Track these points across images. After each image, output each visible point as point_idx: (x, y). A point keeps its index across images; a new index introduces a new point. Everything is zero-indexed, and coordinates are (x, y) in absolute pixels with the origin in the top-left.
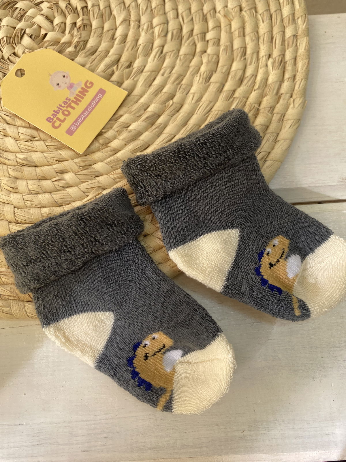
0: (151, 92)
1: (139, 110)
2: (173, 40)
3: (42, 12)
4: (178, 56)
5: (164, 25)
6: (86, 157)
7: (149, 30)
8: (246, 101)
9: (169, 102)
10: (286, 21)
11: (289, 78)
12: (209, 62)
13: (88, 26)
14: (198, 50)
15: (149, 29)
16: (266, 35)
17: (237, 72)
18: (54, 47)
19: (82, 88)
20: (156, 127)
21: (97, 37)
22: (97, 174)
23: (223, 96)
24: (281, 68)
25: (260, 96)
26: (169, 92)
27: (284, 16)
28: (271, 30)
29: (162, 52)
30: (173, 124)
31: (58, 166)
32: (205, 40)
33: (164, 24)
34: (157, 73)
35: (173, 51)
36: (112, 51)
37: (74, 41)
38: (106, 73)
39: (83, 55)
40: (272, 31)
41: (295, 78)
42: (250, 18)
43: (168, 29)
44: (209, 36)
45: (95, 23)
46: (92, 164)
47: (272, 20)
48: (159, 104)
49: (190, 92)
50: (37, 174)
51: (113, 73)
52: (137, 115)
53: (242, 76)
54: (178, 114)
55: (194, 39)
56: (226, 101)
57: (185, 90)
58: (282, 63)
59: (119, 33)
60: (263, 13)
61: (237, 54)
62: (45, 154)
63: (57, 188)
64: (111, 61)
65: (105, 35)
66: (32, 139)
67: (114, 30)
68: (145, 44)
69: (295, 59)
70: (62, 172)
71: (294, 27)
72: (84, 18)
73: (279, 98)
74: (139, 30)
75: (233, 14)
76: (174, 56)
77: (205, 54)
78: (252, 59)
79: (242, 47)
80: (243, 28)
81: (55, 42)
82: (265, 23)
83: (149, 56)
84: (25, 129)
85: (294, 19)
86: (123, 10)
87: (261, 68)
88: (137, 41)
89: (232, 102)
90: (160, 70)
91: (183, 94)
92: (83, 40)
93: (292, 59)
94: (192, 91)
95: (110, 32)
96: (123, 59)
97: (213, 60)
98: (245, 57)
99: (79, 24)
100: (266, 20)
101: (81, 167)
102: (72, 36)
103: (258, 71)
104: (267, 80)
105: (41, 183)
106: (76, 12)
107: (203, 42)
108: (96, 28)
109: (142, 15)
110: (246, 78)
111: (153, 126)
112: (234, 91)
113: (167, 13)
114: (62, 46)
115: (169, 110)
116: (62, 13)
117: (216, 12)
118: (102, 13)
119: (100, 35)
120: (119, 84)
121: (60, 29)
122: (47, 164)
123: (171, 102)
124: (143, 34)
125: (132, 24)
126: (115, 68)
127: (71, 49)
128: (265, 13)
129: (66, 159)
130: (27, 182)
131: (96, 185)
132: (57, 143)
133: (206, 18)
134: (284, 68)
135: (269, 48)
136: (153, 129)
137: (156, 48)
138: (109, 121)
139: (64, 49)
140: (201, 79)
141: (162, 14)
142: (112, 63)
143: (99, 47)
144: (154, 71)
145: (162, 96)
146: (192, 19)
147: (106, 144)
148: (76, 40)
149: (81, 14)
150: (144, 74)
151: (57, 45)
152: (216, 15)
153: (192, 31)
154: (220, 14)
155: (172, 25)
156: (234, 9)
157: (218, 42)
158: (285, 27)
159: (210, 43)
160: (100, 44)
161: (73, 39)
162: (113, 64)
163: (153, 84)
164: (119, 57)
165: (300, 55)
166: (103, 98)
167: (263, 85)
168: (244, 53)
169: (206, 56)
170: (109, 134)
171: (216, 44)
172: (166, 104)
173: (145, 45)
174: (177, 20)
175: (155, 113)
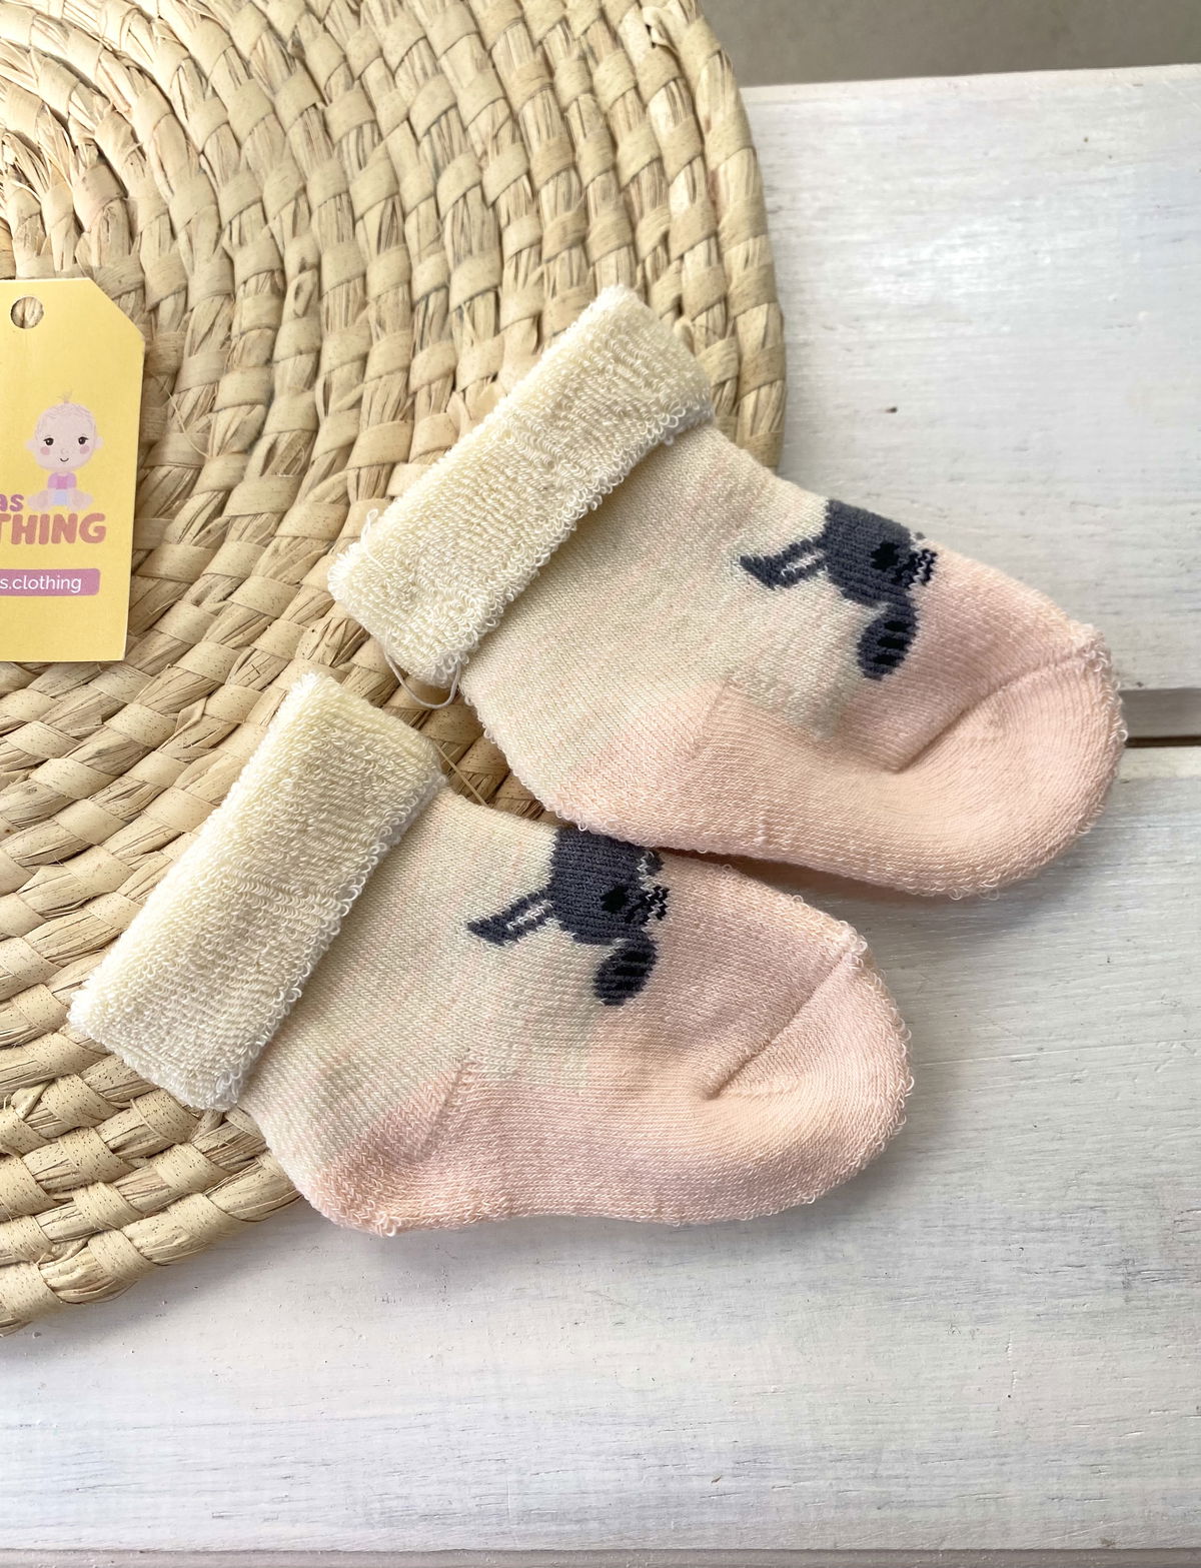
1: (82, 716)
2: (268, 472)
4: (273, 535)
5: (251, 410)
7: (196, 415)
9: (192, 707)
14: (349, 528)
15: (200, 410)
26: (200, 671)
29: (220, 509)
30: (184, 789)
33: (253, 404)
34: (181, 587)
35: (257, 515)
43: (264, 423)
48: (155, 711)
52: (75, 732)
54: (211, 755)
55: (346, 479)
57: (257, 672)
74: (167, 409)
76: (254, 535)
83: (173, 518)
90: (197, 578)
91: (248, 685)
111: (119, 782)
115: (183, 737)
117: (454, 388)
123: (198, 707)
124: (173, 427)
133: (413, 403)
136: (112, 794)
137: (205, 491)
140: (323, 646)
141: (254, 367)
144: (172, 580)
145: (171, 683)
146: (358, 402)
152: (448, 401)
153: (348, 447)
154: (464, 399)
155: (284, 419)
163: (155, 627)
172: (179, 711)
174: (307, 397)
175: (132, 741)
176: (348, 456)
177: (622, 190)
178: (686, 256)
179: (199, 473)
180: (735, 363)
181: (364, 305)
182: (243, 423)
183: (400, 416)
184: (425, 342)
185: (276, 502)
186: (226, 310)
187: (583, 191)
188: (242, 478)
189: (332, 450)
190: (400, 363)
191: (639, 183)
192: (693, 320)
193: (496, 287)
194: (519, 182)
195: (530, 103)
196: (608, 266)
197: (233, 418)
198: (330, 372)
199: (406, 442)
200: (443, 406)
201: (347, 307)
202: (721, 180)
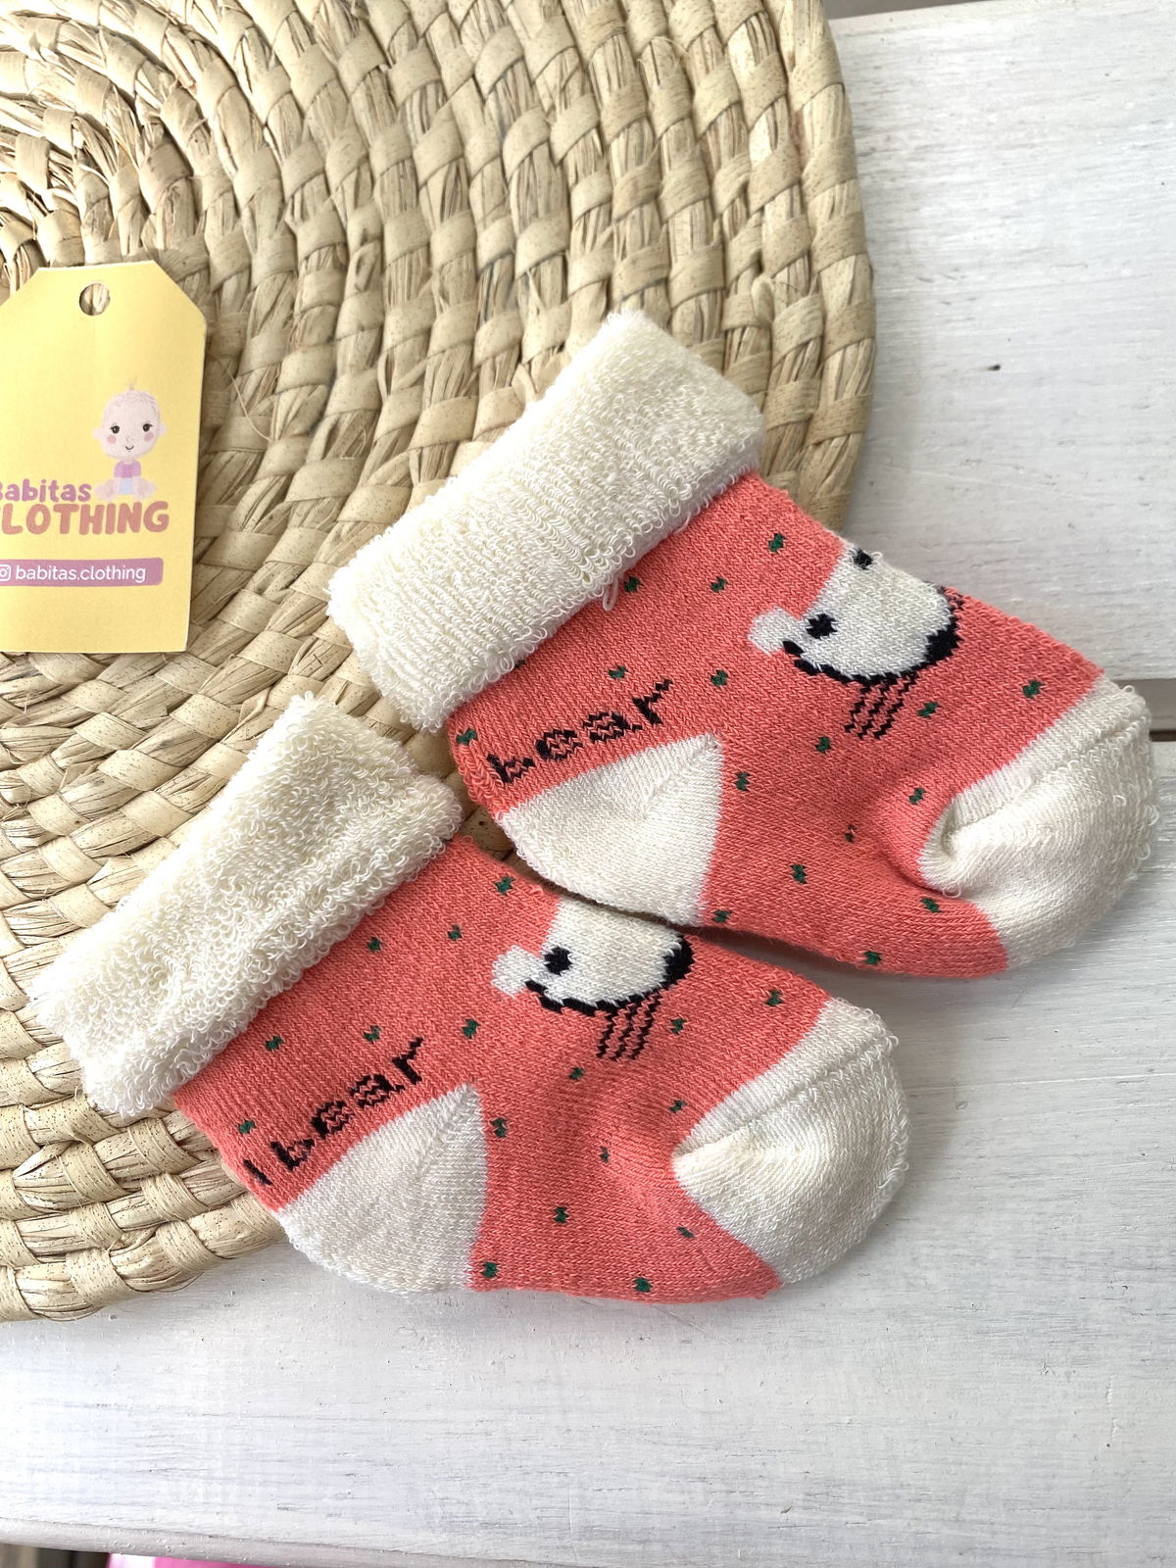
2: (330, 454)
7: (258, 398)
33: (315, 384)
35: (318, 500)
43: (325, 404)
55: (408, 459)
90: (260, 566)
115: (245, 728)
123: (260, 699)
133: (477, 378)
141: (315, 345)
146: (420, 380)
153: (411, 425)
163: (219, 617)
174: (369, 375)
176: (411, 435)
177: (699, 139)
178: (767, 207)
179: (262, 458)
180: (820, 321)
181: (428, 276)
182: (304, 404)
183: (463, 392)
184: (489, 311)
185: (338, 485)
186: (288, 288)
187: (656, 141)
188: (303, 462)
189: (394, 430)
190: (463, 336)
191: (716, 130)
192: (773, 277)
193: (563, 251)
194: (588, 137)
195: (601, 50)
196: (683, 222)
197: (295, 399)
198: (392, 348)
199: (470, 421)
200: (508, 379)
201: (410, 279)
202: (806, 122)
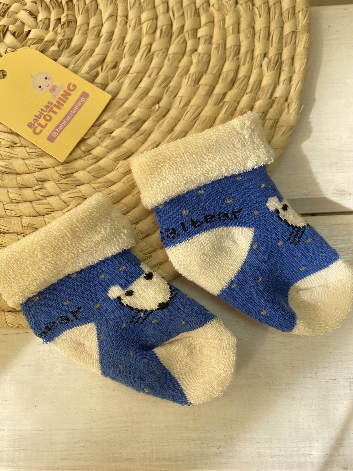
0: (137, 96)
1: (123, 115)
3: (25, 7)
4: (167, 55)
5: (152, 21)
6: (68, 165)
8: (237, 106)
9: (155, 107)
10: (285, 15)
11: (284, 81)
12: (199, 62)
13: (72, 22)
14: (188, 48)
15: (137, 25)
16: (262, 31)
17: (228, 73)
18: (38, 45)
19: (65, 91)
20: (141, 133)
21: (82, 34)
22: (78, 183)
23: (212, 100)
24: (277, 69)
25: (252, 100)
26: (155, 95)
27: (283, 10)
28: (268, 25)
29: (149, 51)
30: (158, 130)
31: (39, 174)
32: (196, 38)
34: (143, 74)
36: (97, 50)
37: (57, 39)
38: (90, 75)
39: (67, 54)
40: (269, 27)
41: (292, 80)
42: (245, 12)
44: (201, 32)
45: (80, 19)
46: (74, 171)
47: (270, 14)
48: (145, 109)
49: (178, 95)
50: (18, 182)
51: (97, 74)
52: (122, 120)
53: (235, 78)
54: (164, 119)
56: (216, 105)
57: (172, 93)
58: (278, 64)
59: (105, 30)
60: (261, 6)
61: (230, 53)
62: (27, 162)
63: (39, 198)
64: (95, 61)
65: (91, 32)
66: (13, 145)
67: (100, 26)
68: (131, 42)
69: (293, 58)
70: (43, 181)
71: (293, 22)
72: (68, 14)
73: (273, 102)
74: (127, 26)
75: (228, 7)
76: (162, 55)
77: (196, 53)
78: (245, 58)
79: (235, 46)
80: (238, 23)
81: (39, 40)
82: (262, 18)
83: (136, 56)
84: (6, 135)
85: (294, 13)
86: (110, 4)
87: (255, 69)
88: (124, 38)
89: (222, 106)
91: (170, 97)
92: (67, 38)
93: (289, 58)
94: (180, 94)
95: (95, 28)
96: (108, 59)
97: (204, 60)
98: (238, 57)
99: (63, 20)
100: (263, 14)
101: (62, 175)
102: (56, 33)
103: (251, 72)
104: (261, 81)
105: (22, 192)
106: (61, 6)
107: (194, 39)
108: (81, 25)
109: (130, 10)
110: (238, 79)
111: (138, 132)
112: (224, 95)
113: (157, 7)
114: (45, 45)
116: (47, 8)
117: (209, 5)
118: (88, 7)
119: (86, 32)
120: (104, 87)
121: (44, 26)
122: (28, 171)
124: (130, 31)
125: (119, 19)
126: (99, 69)
127: (54, 48)
128: (262, 6)
129: (48, 167)
130: (8, 190)
131: (77, 195)
132: (38, 150)
134: (280, 69)
135: (265, 46)
136: (137, 135)
137: (144, 47)
138: (93, 126)
139: (47, 48)
140: (190, 81)
142: (97, 63)
143: (84, 45)
144: (140, 73)
145: (147, 100)
147: (88, 152)
148: (59, 38)
149: (65, 8)
150: (130, 75)
151: (41, 43)
152: (209, 9)
154: (214, 7)
155: (162, 21)
156: (228, 2)
157: (210, 39)
158: (284, 22)
159: (202, 41)
160: (85, 42)
161: (56, 37)
162: (98, 65)
164: (104, 56)
165: (299, 54)
166: (86, 101)
167: (256, 88)
168: (238, 52)
169: (196, 56)
170: (92, 141)
171: (207, 42)
172: (151, 108)
173: (132, 44)
175: (140, 118)
